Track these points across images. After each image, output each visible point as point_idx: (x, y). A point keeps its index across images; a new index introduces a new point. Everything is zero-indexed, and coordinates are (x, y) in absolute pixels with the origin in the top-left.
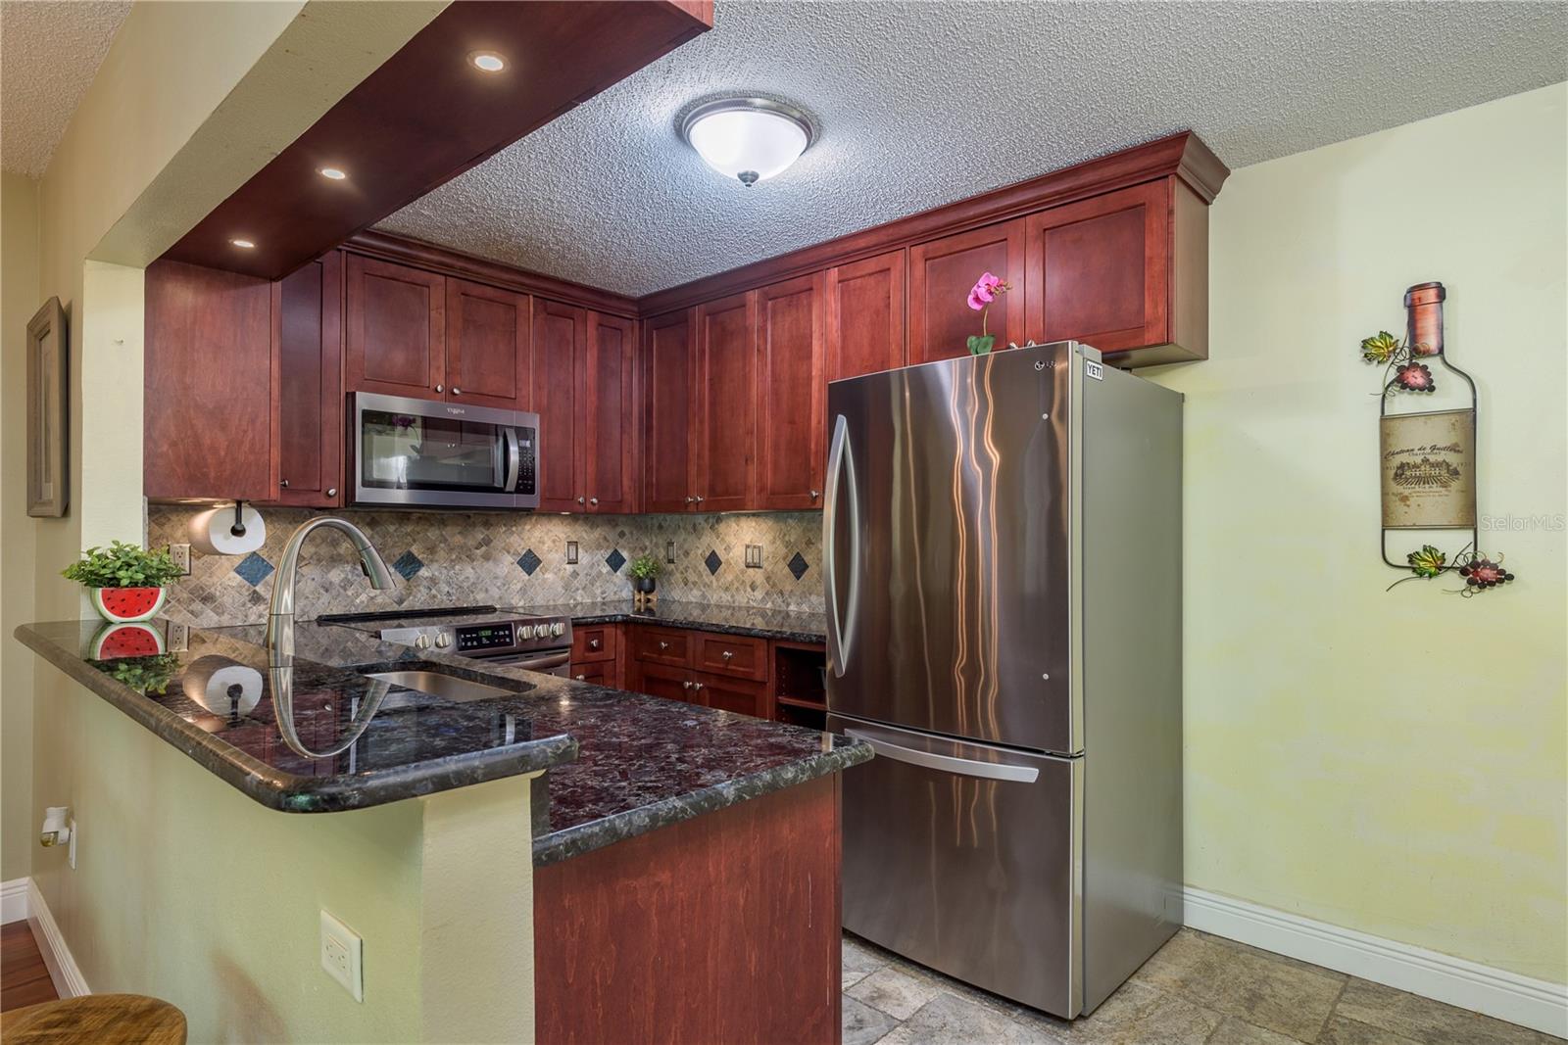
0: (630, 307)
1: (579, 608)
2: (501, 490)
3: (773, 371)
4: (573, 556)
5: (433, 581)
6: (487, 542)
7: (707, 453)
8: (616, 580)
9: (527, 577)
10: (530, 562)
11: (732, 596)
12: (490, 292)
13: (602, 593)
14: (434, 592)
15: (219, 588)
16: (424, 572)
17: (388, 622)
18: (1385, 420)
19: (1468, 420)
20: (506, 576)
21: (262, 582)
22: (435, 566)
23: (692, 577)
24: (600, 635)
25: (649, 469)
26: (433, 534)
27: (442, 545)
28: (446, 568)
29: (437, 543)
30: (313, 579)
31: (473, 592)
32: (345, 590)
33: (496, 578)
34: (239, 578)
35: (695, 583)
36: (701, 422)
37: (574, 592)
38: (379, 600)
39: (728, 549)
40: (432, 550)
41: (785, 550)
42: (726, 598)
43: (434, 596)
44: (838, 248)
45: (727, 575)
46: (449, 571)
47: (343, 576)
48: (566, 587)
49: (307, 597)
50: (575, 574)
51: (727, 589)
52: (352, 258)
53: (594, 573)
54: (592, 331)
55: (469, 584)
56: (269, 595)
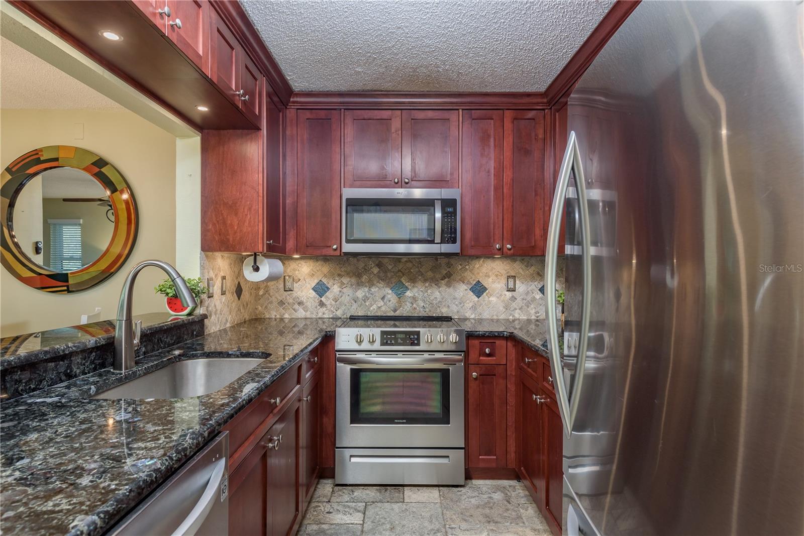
0: (539, 100)
1: (517, 322)
2: (433, 242)
4: (511, 285)
5: (414, 299)
6: (449, 276)
9: (476, 299)
10: (479, 290)
12: (430, 114)
13: (536, 313)
14: (414, 305)
15: (305, 298)
16: (409, 294)
17: (388, 322)
20: (461, 298)
21: (324, 296)
22: (415, 290)
24: (492, 346)
26: (414, 271)
27: (420, 277)
28: (422, 291)
29: (417, 276)
30: (349, 295)
31: (439, 307)
32: (365, 302)
33: (454, 299)
34: (314, 293)
37: (513, 311)
38: (383, 309)
40: (413, 280)
43: (415, 308)
46: (424, 294)
47: (364, 294)
48: (507, 307)
49: (346, 305)
50: (513, 299)
52: (347, 112)
53: (529, 298)
54: (508, 126)
55: (437, 302)
56: (327, 303)
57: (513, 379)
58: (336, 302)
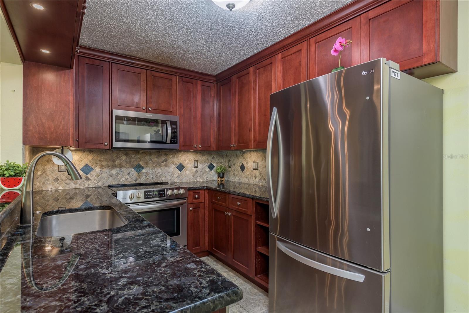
0: (213, 79)
1: (198, 183)
2: (165, 143)
3: (258, 96)
4: (196, 165)
5: (147, 173)
6: (166, 160)
7: (237, 128)
8: (211, 174)
9: (180, 172)
10: (181, 167)
11: (249, 180)
12: (162, 75)
13: (206, 178)
14: (147, 177)
16: (144, 171)
17: (132, 187)
20: (172, 172)
21: (90, 174)
22: (148, 168)
23: (236, 173)
24: (198, 194)
25: (219, 135)
26: (147, 158)
27: (150, 162)
28: (151, 169)
29: (149, 161)
30: (107, 173)
31: (161, 177)
32: (117, 177)
33: (169, 173)
34: (82, 172)
35: (237, 175)
36: (235, 117)
37: (197, 177)
38: (129, 180)
39: (247, 163)
40: (147, 163)
42: (247, 181)
43: (148, 179)
44: (281, 45)
45: (247, 172)
46: (153, 170)
47: (116, 172)
48: (194, 176)
49: (104, 179)
50: (197, 171)
51: (247, 177)
52: (113, 65)
53: (203, 171)
54: (199, 88)
55: (160, 174)
56: (92, 178)
57: (207, 209)
58: (98, 177)
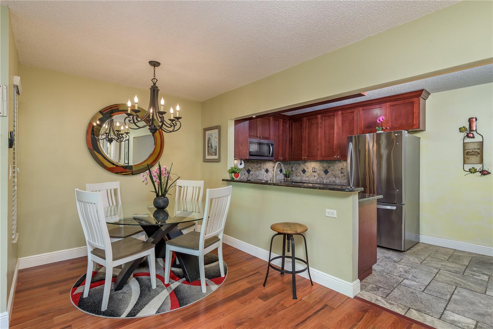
2: (268, 156)
3: (324, 131)
5: (252, 174)
6: (260, 167)
7: (307, 148)
8: (281, 175)
9: (266, 174)
10: (267, 171)
11: (309, 178)
13: (279, 178)
18: (464, 143)
19: (482, 144)
20: (263, 174)
23: (298, 174)
25: (292, 151)
26: (252, 165)
27: (254, 167)
28: (254, 172)
35: (299, 176)
36: (306, 142)
38: (245, 178)
39: (308, 168)
40: (252, 168)
41: (323, 169)
42: (307, 179)
43: (252, 177)
44: (341, 108)
45: (307, 174)
51: (308, 177)
53: (277, 173)
54: (281, 123)
55: (258, 175)
